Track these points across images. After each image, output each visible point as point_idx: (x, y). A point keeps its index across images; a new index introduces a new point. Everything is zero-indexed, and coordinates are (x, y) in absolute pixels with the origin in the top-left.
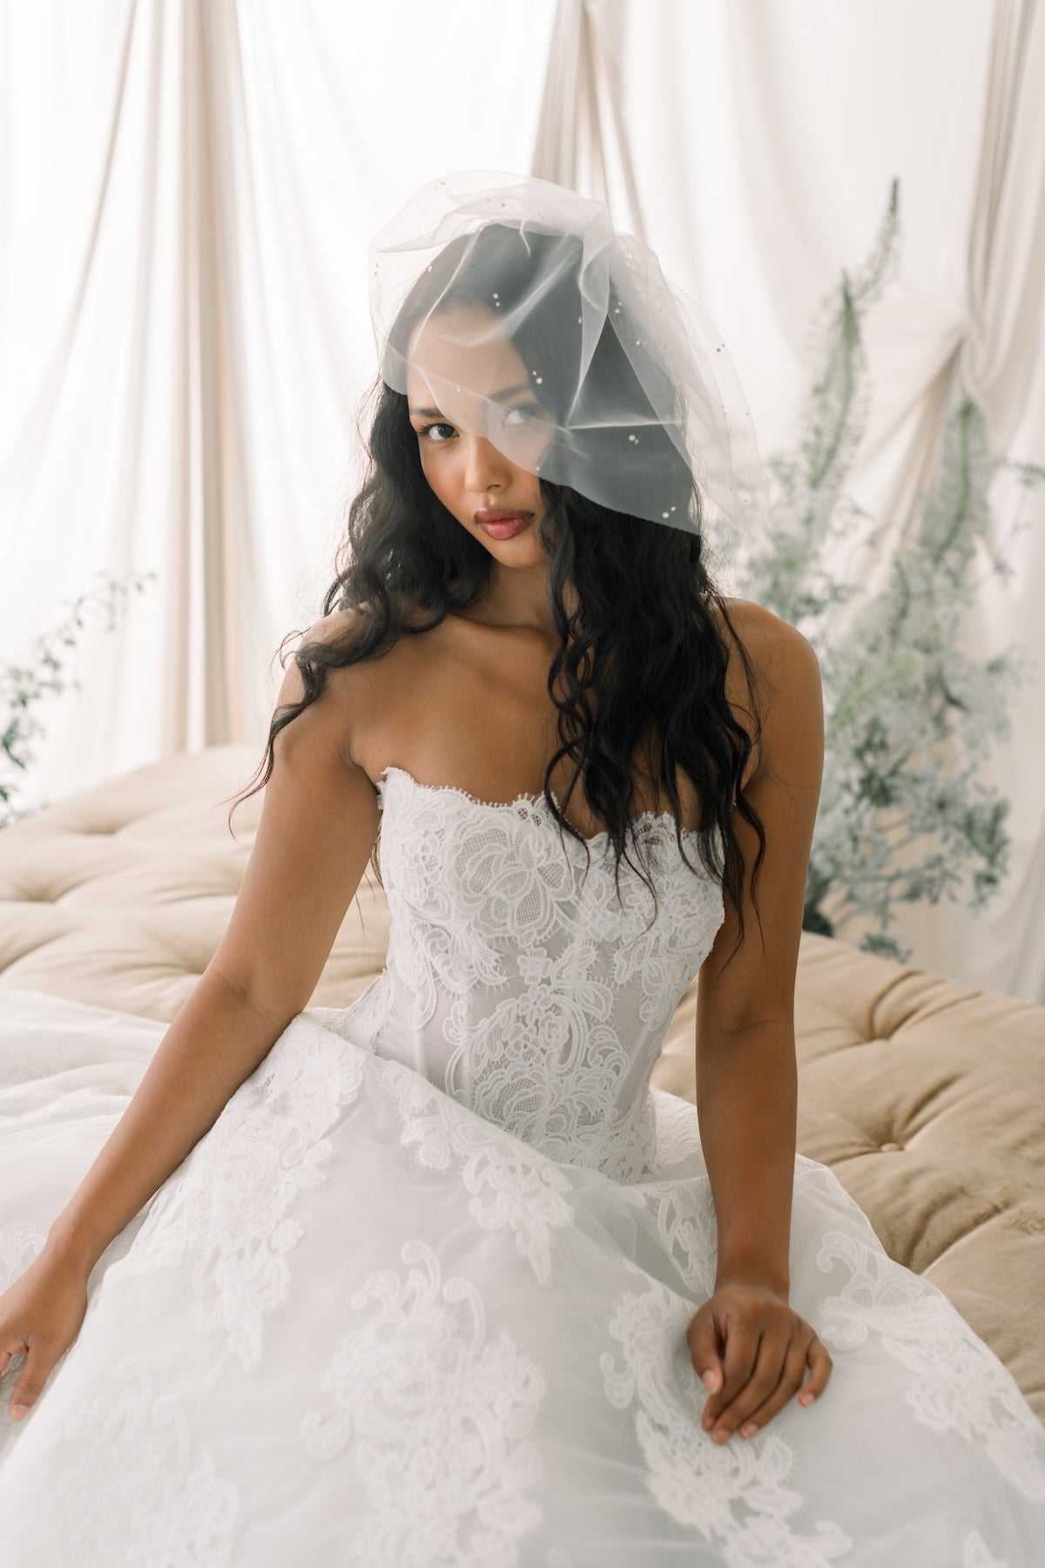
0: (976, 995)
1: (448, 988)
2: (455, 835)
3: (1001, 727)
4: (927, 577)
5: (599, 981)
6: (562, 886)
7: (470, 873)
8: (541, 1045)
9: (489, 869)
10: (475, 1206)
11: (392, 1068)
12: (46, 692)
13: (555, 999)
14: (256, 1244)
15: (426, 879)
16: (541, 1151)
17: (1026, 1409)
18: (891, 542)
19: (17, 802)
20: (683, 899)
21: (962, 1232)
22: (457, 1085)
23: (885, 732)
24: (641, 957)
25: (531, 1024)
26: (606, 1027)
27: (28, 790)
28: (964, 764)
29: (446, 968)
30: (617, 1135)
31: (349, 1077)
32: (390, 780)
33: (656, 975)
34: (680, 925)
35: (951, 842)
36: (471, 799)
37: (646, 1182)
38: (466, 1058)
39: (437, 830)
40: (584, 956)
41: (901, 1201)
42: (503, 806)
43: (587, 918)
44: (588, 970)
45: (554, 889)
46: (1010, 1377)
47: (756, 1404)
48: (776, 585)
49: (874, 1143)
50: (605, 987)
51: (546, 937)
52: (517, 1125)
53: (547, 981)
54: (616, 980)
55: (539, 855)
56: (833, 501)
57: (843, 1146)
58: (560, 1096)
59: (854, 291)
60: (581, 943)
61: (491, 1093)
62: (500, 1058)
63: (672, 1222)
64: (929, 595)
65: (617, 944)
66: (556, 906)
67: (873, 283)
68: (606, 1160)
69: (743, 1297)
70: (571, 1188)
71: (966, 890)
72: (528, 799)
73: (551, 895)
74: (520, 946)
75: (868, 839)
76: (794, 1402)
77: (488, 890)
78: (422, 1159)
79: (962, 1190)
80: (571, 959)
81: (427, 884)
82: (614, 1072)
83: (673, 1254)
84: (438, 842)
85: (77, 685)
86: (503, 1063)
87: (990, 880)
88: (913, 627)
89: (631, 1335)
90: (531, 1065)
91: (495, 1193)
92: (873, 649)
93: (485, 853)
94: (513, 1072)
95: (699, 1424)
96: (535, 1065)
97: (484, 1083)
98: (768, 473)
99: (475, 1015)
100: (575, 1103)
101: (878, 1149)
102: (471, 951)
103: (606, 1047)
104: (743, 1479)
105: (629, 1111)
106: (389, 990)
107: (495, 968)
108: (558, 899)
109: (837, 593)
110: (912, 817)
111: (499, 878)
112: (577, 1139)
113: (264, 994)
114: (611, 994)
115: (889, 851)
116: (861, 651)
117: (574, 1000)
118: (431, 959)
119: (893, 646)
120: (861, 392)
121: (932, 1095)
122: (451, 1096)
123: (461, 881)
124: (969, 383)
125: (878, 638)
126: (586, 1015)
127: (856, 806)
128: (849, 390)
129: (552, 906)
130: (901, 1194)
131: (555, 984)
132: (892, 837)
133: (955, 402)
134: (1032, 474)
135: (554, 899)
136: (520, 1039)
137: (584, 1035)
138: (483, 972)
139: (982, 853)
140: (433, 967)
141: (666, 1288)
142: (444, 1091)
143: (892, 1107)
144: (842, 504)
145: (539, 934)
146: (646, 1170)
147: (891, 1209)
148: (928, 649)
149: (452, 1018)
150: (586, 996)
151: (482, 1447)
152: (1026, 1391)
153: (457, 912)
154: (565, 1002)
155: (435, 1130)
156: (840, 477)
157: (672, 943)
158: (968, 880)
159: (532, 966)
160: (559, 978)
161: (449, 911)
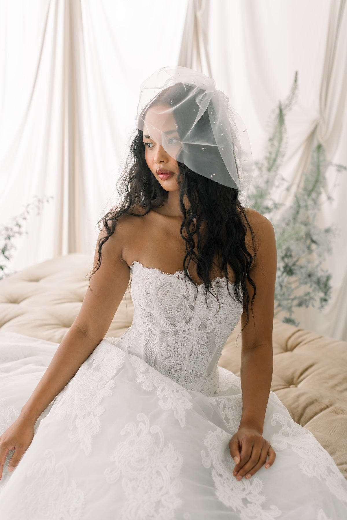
0: (321, 337)
1: (153, 332)
2: (156, 284)
3: (329, 250)
4: (305, 201)
5: (202, 331)
6: (190, 300)
7: (160, 296)
8: (183, 352)
9: (167, 295)
10: (161, 403)
11: (134, 358)
12: (16, 235)
13: (187, 337)
14: (89, 413)
15: (146, 298)
16: (182, 386)
17: (338, 470)
18: (294, 189)
19: (6, 271)
20: (229, 305)
21: (316, 414)
22: (155, 364)
23: (291, 251)
24: (215, 324)
25: (180, 345)
26: (204, 346)
27: (10, 267)
28: (317, 262)
29: (152, 326)
30: (207, 381)
31: (120, 360)
32: (135, 265)
33: (220, 329)
34: (228, 314)
35: (313, 288)
36: (161, 272)
37: (216, 396)
38: (158, 355)
39: (150, 282)
40: (197, 323)
41: (296, 404)
42: (171, 274)
43: (198, 311)
44: (198, 327)
45: (188, 301)
46: (333, 460)
47: (251, 468)
48: (256, 203)
49: (288, 385)
50: (204, 333)
51: (185, 317)
52: (174, 378)
53: (185, 331)
54: (207, 331)
55: (183, 291)
56: (275, 175)
57: (277, 386)
58: (189, 368)
59: (283, 107)
60: (196, 319)
61: (166, 367)
62: (169, 355)
63: (224, 409)
64: (306, 207)
65: (208, 319)
66: (188, 307)
67: (289, 105)
68: (203, 389)
69: (247, 433)
70: (192, 398)
71: (317, 303)
72: (179, 272)
73: (187, 304)
74: (177, 320)
75: (286, 286)
76: (264, 467)
77: (166, 302)
78: (144, 387)
79: (316, 400)
80: (193, 323)
81: (146, 299)
82: (206, 361)
83: (225, 419)
84: (150, 285)
85: (27, 233)
86: (170, 357)
87: (325, 300)
88: (301, 217)
89: (211, 445)
90: (179, 358)
91: (167, 399)
92: (288, 224)
93: (165, 290)
94: (173, 360)
95: (232, 474)
96: (181, 358)
97: (164, 363)
98: (254, 167)
99: (162, 341)
100: (193, 371)
101: (289, 387)
102: (161, 321)
103: (204, 352)
104: (246, 492)
105: (211, 373)
106: (133, 333)
107: (168, 326)
108: (189, 305)
109: (276, 206)
110: (300, 279)
111: (170, 298)
112: (194, 382)
113: (92, 334)
114: (206, 335)
115: (293, 290)
116: (283, 225)
117: (194, 337)
118: (148, 323)
119: (294, 223)
120: (284, 141)
121: (306, 370)
122: (153, 367)
123: (157, 299)
124: (320, 138)
125: (289, 221)
126: (197, 342)
127: (282, 275)
128: (281, 140)
129: (187, 307)
130: (296, 401)
131: (187, 333)
132: (293, 286)
133: (315, 144)
134: (340, 168)
135: (188, 305)
136: (176, 350)
137: (197, 348)
138: (164, 328)
139: (323, 291)
140: (148, 326)
141: (222, 429)
142: (151, 366)
143: (293, 373)
144: (278, 177)
145: (182, 316)
146: (215, 393)
147: (293, 406)
148: (306, 224)
149: (154, 342)
150: (198, 336)
151: (163, 480)
152: (338, 465)
153: (156, 308)
154: (191, 338)
155: (148, 378)
156: (278, 168)
157: (226, 319)
158: (318, 300)
159: (180, 326)
160: (189, 330)
161: (154, 308)
